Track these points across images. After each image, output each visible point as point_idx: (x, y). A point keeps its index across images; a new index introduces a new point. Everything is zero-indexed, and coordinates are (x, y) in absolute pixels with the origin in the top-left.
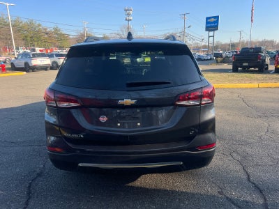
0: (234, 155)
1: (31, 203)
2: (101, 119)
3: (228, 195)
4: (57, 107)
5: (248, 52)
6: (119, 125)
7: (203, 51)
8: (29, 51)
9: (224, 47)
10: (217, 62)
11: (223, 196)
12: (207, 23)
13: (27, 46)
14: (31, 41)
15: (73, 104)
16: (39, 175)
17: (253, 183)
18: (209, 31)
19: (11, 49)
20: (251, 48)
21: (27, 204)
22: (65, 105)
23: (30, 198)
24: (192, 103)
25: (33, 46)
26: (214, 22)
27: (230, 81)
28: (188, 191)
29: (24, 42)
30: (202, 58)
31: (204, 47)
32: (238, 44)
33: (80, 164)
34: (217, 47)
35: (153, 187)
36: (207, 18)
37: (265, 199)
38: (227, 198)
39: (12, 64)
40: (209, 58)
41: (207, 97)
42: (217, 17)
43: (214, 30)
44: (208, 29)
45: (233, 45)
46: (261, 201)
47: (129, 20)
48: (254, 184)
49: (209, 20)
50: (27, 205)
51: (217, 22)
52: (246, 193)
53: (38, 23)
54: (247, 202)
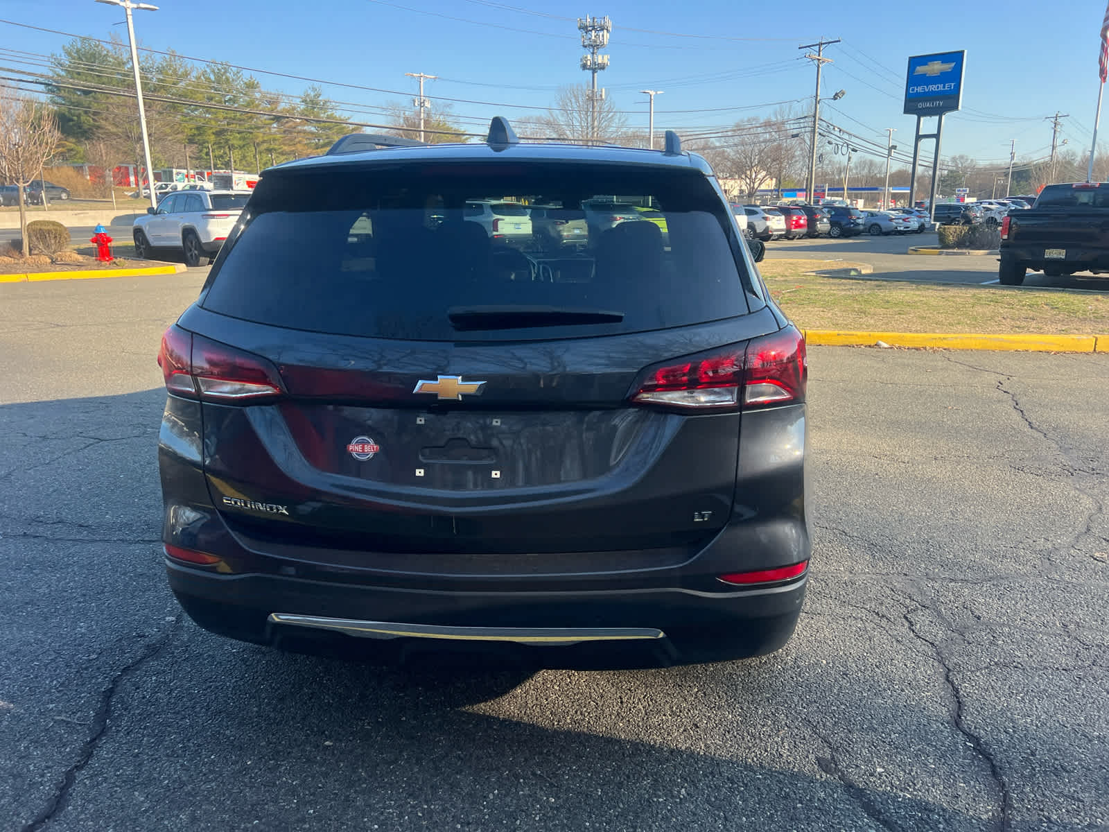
0: (922, 620)
1: (105, 751)
2: (355, 448)
3: (854, 775)
4: (198, 396)
5: (1071, 202)
6: (420, 473)
7: (895, 197)
8: (208, 185)
9: (983, 183)
10: (944, 244)
11: (833, 778)
12: (913, 80)
13: (201, 164)
14: (219, 145)
15: (255, 389)
16: (154, 651)
17: (971, 737)
18: (921, 113)
19: (141, 174)
20: (1085, 188)
21: (88, 753)
22: (227, 389)
23: (103, 732)
24: (704, 398)
25: (227, 165)
26: (942, 78)
27: (977, 324)
28: (700, 748)
29: (190, 150)
30: (884, 225)
31: (899, 179)
32: (1043, 168)
33: (275, 618)
34: (951, 182)
35: (567, 723)
36: (914, 62)
37: (1006, 804)
38: (849, 786)
39: (138, 233)
40: (914, 224)
41: (773, 380)
42: (957, 57)
43: (939, 112)
44: (914, 105)
45: (1021, 174)
46: (986, 810)
47: (596, 68)
48: (975, 740)
49: (920, 70)
50: (90, 755)
51: (956, 76)
52: (932, 773)
53: (246, 76)
54: (927, 808)
